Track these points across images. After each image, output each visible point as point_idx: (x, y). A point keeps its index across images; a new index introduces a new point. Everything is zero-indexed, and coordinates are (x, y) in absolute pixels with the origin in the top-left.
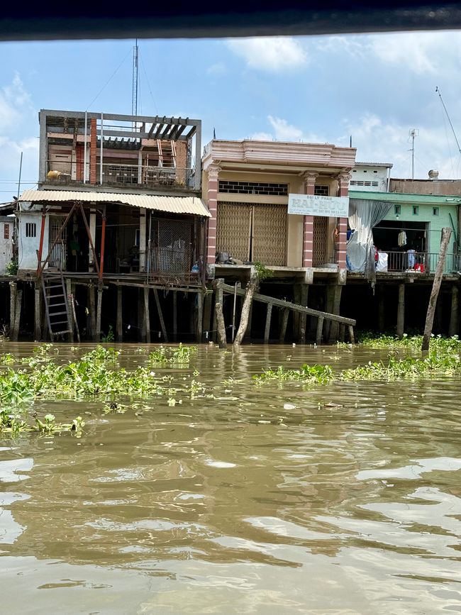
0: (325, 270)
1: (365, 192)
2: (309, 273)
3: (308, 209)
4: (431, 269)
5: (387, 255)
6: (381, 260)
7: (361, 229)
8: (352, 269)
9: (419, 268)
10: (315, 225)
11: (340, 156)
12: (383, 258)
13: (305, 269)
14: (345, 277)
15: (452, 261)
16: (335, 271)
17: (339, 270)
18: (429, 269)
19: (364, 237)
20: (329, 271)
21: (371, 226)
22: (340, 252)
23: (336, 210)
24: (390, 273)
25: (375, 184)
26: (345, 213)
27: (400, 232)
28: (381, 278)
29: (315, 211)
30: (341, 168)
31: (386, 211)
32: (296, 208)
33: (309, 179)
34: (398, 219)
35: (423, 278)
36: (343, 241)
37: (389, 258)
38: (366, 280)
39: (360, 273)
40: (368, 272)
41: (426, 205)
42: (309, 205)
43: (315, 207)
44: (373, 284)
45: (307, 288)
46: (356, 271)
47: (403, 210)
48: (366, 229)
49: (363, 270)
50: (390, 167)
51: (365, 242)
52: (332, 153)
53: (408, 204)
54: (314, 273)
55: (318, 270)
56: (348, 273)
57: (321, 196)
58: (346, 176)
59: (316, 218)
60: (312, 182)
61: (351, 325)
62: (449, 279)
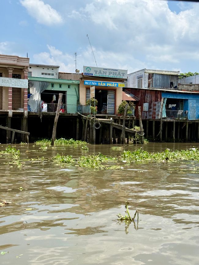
0: (18, 111)
1: (37, 77)
2: (11, 113)
3: (9, 84)
4: (68, 111)
5: (47, 105)
6: (44, 107)
7: (35, 94)
8: (31, 111)
9: (61, 111)
10: (13, 91)
11: (22, 61)
12: (45, 106)
13: (9, 111)
14: (27, 114)
15: (76, 108)
16: (22, 111)
17: (24, 111)
18: (67, 111)
19: (37, 97)
20: (20, 111)
21: (40, 92)
22: (25, 103)
23: (22, 85)
24: (48, 113)
25: (53, 75)
26: (26, 86)
27: (53, 95)
28: (44, 115)
29: (13, 85)
30: (24, 66)
31: (47, 86)
32: (4, 84)
33: (9, 71)
34: (52, 89)
35: (64, 114)
36: (26, 99)
37: (48, 106)
38: (38, 116)
39: (35, 113)
40: (39, 112)
41: (65, 84)
42: (10, 82)
43: (13, 84)
44: (41, 117)
45: (11, 118)
46: (33, 112)
47: (55, 86)
48: (38, 93)
49: (36, 111)
50: (59, 68)
51: (37, 99)
52: (18, 60)
53: (57, 83)
54: (13, 112)
55: (15, 111)
56: (29, 112)
57: (15, 79)
58: (27, 70)
59: (13, 88)
60: (11, 72)
61: (28, 135)
62: (74, 115)
